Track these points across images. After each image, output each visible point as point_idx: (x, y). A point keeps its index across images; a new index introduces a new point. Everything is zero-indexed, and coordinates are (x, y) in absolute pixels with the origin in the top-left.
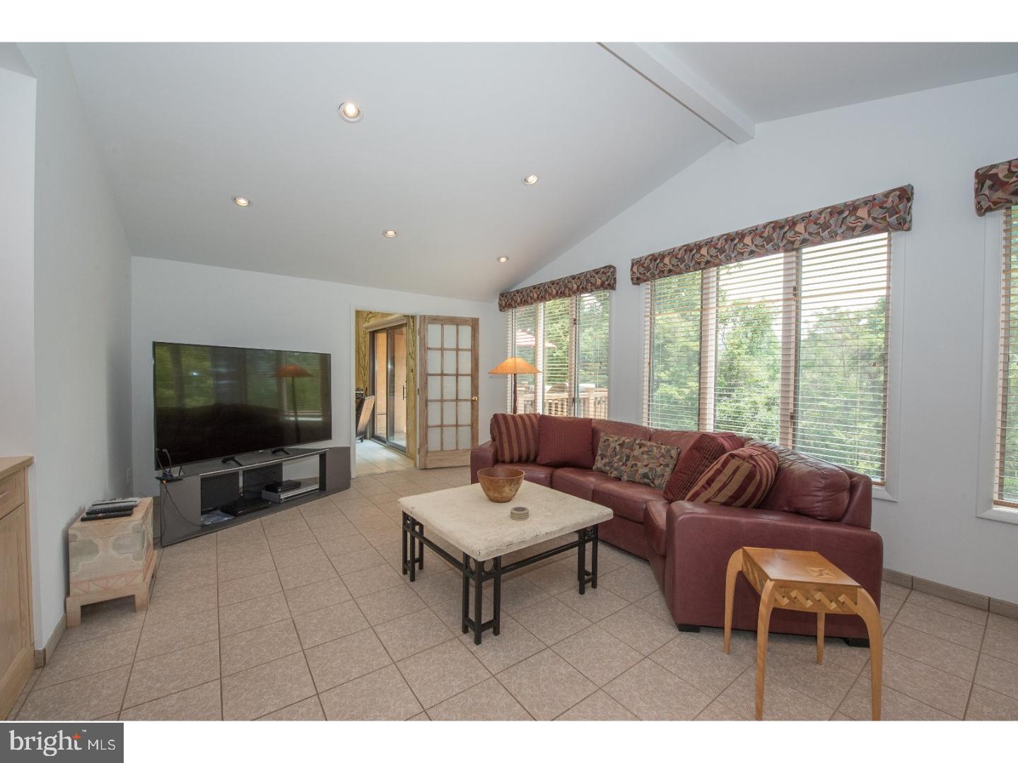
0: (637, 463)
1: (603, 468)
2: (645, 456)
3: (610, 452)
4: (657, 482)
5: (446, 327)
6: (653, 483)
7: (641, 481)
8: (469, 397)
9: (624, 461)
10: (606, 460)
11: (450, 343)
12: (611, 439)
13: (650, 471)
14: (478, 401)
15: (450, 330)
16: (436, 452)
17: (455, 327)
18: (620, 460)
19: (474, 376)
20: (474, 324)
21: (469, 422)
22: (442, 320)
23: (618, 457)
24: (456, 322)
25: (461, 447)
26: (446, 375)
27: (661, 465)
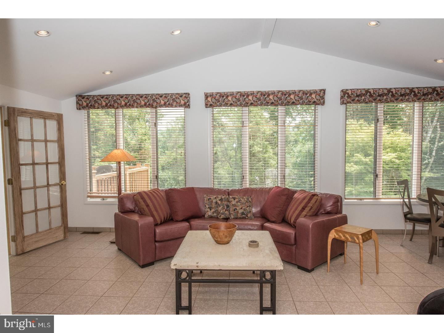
0: (237, 208)
1: (213, 215)
2: (239, 204)
3: (214, 205)
4: (249, 215)
5: (34, 120)
6: (247, 216)
7: (241, 217)
8: (57, 181)
9: (226, 208)
10: (213, 210)
11: (39, 134)
12: (212, 198)
13: (244, 211)
14: (65, 185)
15: (38, 123)
16: (32, 235)
17: (42, 121)
18: (223, 208)
19: (61, 163)
20: (59, 119)
21: (59, 203)
22: (31, 113)
23: (222, 207)
24: (44, 116)
25: (53, 226)
26: (37, 164)
27: (248, 206)
